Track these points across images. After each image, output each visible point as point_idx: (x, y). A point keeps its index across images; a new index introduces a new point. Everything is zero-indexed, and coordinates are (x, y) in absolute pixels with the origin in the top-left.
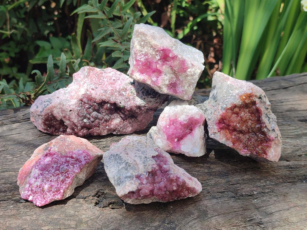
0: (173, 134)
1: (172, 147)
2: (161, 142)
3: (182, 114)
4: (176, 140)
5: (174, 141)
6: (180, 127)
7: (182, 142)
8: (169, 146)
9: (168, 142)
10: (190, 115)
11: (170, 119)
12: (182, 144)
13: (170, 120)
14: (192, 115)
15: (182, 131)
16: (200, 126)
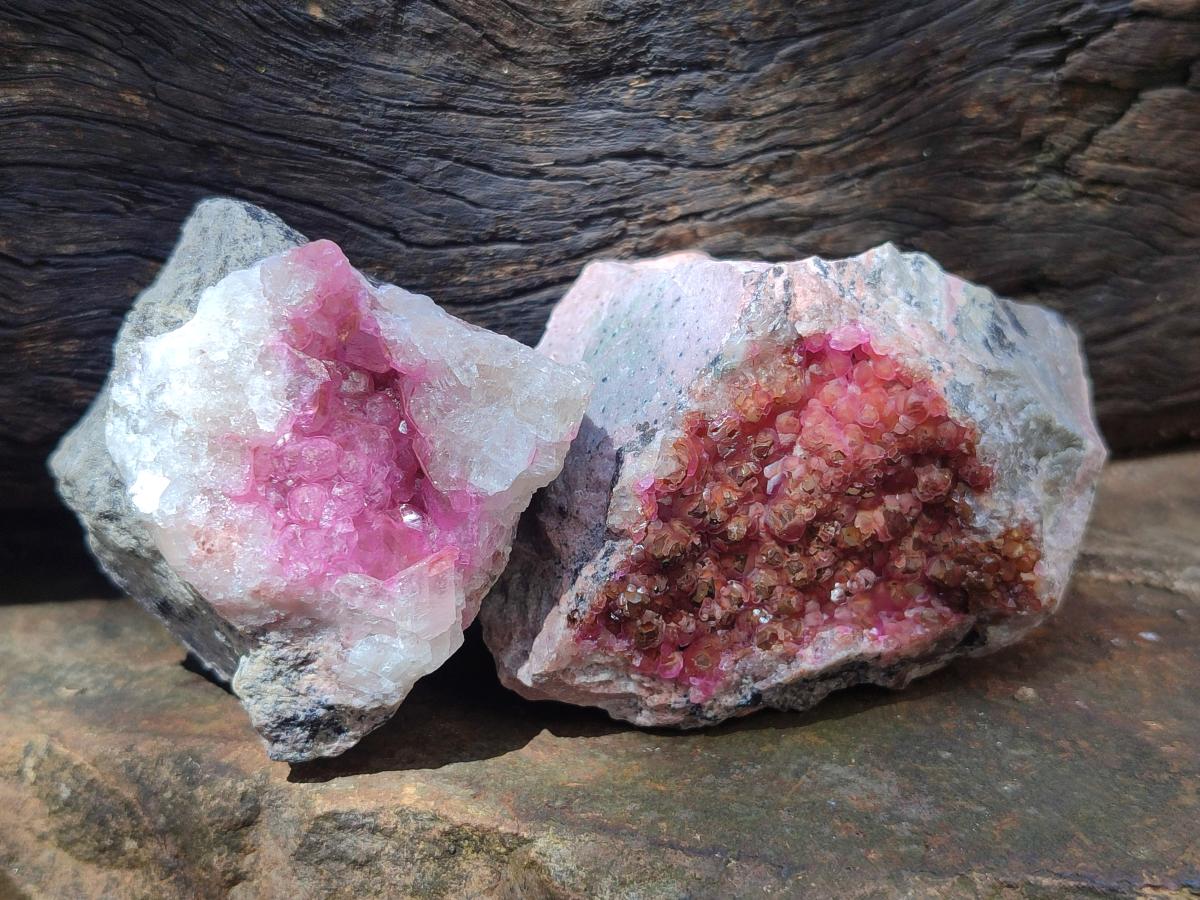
0: (360, 520)
1: (448, 565)
2: (386, 639)
3: (239, 388)
4: (410, 518)
5: (411, 531)
6: (327, 445)
7: (443, 475)
8: (438, 585)
9: (402, 575)
10: (272, 337)
11: (235, 499)
12: (459, 480)
13: (248, 498)
14: (276, 321)
15: (365, 448)
16: (374, 305)
